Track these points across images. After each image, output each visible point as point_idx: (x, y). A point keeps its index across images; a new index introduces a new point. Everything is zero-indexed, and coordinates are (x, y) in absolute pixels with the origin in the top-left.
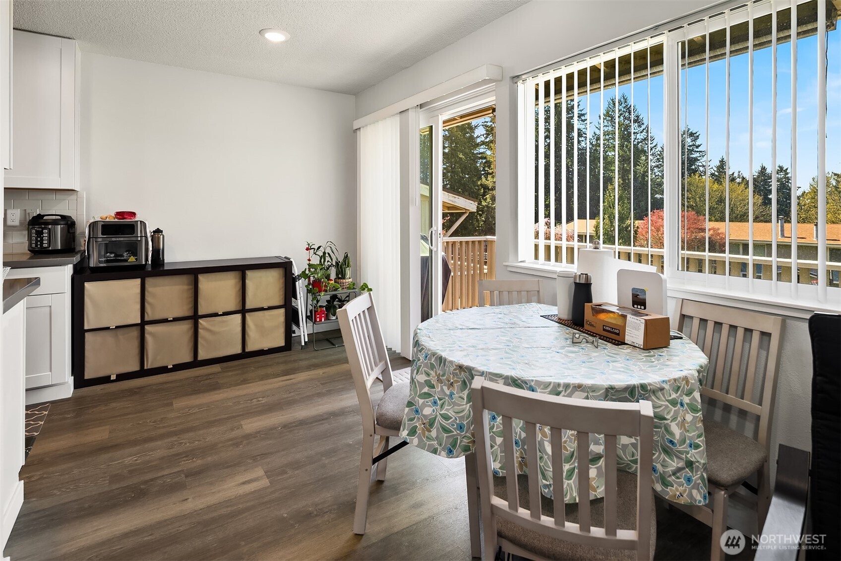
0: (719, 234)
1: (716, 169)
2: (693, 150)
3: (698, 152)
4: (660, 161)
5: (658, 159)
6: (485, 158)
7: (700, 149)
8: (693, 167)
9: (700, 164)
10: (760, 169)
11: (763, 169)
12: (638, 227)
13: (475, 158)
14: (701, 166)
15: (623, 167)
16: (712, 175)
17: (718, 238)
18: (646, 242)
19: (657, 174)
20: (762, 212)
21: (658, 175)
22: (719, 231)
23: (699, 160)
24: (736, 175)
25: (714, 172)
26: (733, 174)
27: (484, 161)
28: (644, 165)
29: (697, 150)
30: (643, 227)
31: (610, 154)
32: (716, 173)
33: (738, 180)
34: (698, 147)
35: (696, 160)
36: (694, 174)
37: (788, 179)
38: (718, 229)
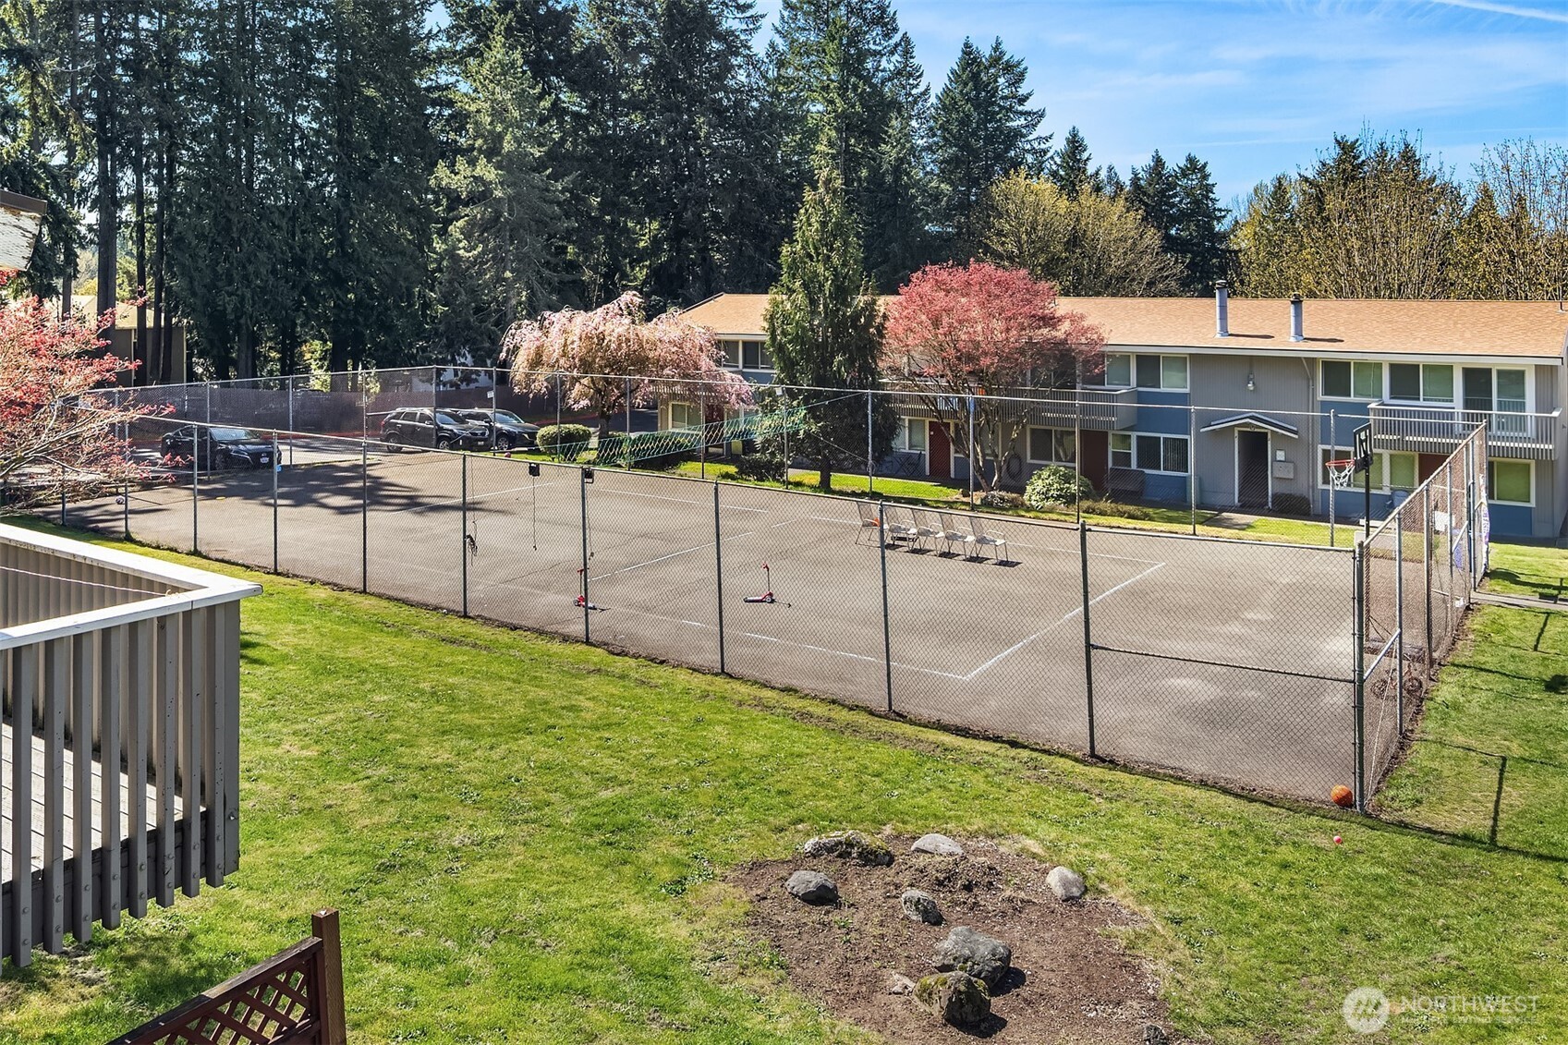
0: (1084, 331)
1: (1058, 160)
2: (1010, 109)
3: (1022, 113)
4: (935, 135)
5: (931, 129)
6: (450, 104)
7: (1027, 106)
8: (1013, 153)
9: (1028, 147)
10: (1152, 164)
11: (1159, 162)
12: (885, 317)
13: (419, 100)
14: (1028, 151)
15: (848, 145)
16: (1054, 174)
17: (1083, 341)
18: (905, 359)
19: (928, 169)
20: (1162, 269)
21: (932, 172)
22: (1085, 324)
23: (1023, 136)
24: (1103, 175)
25: (1054, 167)
26: (1097, 173)
27: (447, 112)
28: (898, 141)
29: (1020, 108)
30: (897, 315)
31: (813, 109)
32: (1062, 173)
33: (1108, 190)
34: (1022, 100)
35: (1017, 134)
36: (1016, 171)
37: (1209, 188)
38: (1082, 317)
